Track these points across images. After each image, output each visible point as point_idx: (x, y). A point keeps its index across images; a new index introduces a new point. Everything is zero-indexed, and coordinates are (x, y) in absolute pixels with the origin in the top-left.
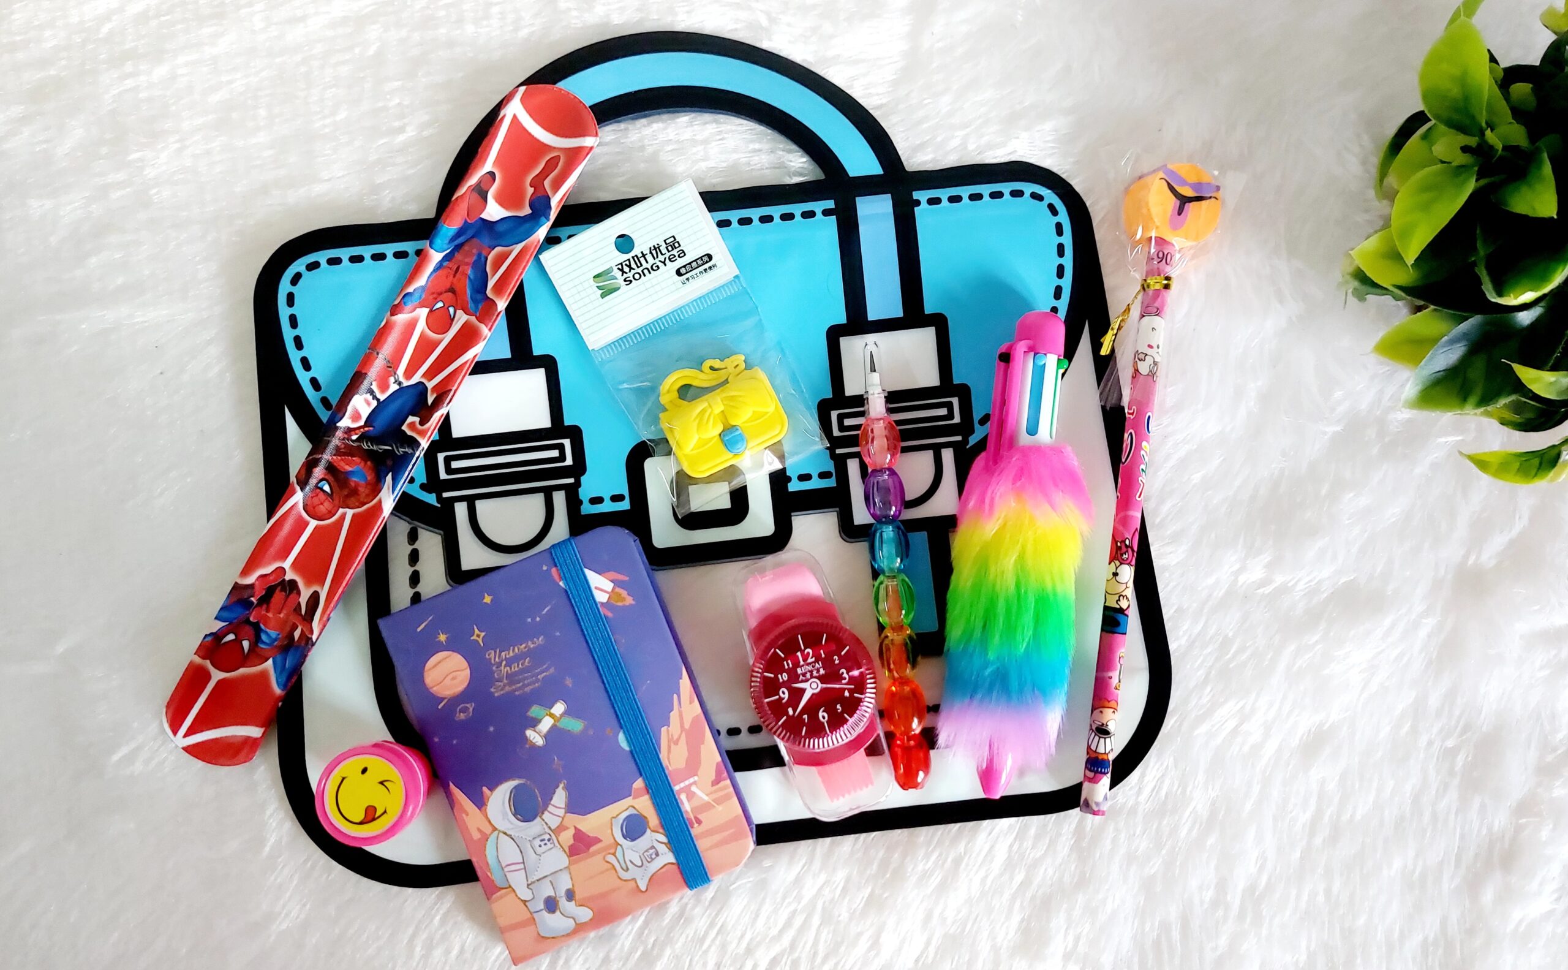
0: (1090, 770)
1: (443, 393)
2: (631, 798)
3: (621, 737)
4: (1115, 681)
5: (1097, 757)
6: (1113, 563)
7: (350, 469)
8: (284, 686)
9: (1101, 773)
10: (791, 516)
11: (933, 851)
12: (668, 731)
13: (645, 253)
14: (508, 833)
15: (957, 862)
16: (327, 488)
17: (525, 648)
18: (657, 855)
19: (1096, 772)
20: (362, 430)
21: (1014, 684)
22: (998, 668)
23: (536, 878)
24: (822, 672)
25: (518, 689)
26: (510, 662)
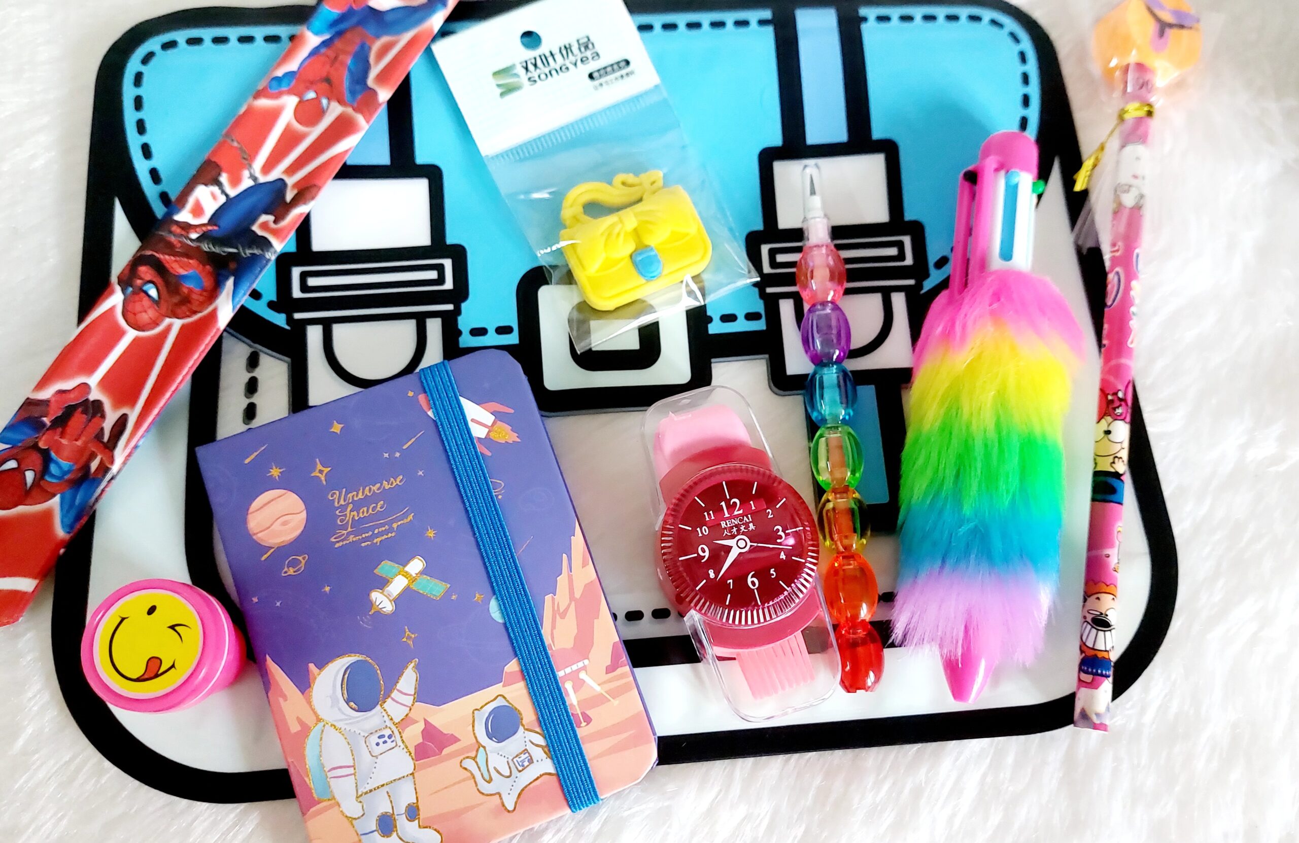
0: (1086, 672)
1: (306, 191)
2: (501, 684)
3: (494, 606)
4: (1113, 561)
5: (1096, 656)
6: (1103, 421)
7: (182, 272)
8: (70, 528)
9: (1102, 675)
10: (711, 363)
11: (885, 777)
12: (553, 599)
13: (553, 53)
14: (338, 725)
15: (917, 793)
16: (153, 292)
17: (378, 489)
18: (531, 761)
19: (1096, 674)
20: (204, 229)
21: (997, 544)
22: (976, 526)
23: (368, 788)
24: (752, 527)
25: (365, 540)
26: (357, 505)
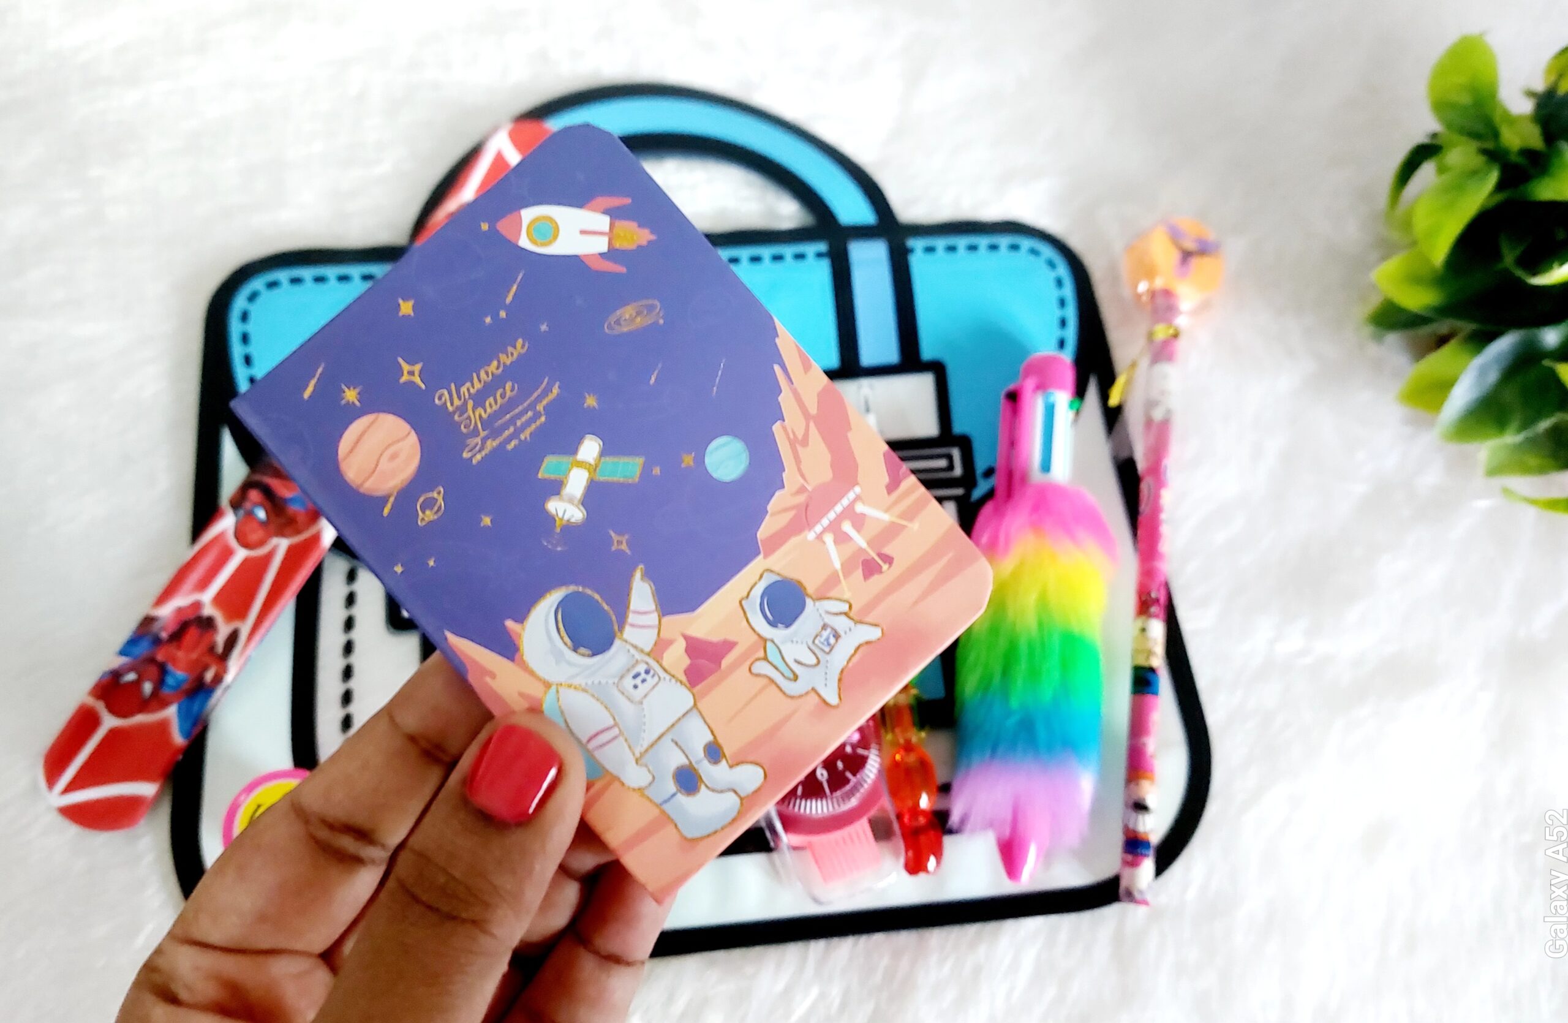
2: (761, 557)
3: (710, 462)
12: (784, 428)
14: (577, 681)
17: (498, 368)
18: (837, 636)
23: (646, 745)
25: (509, 440)
26: (479, 400)
